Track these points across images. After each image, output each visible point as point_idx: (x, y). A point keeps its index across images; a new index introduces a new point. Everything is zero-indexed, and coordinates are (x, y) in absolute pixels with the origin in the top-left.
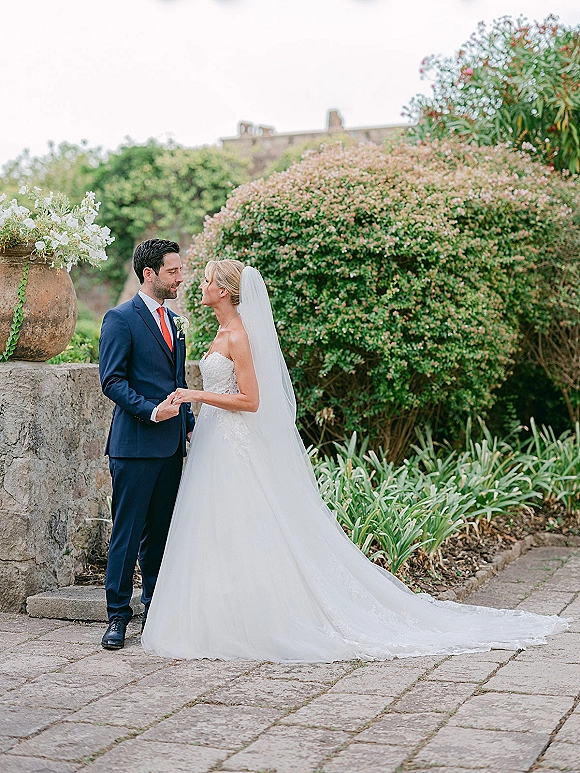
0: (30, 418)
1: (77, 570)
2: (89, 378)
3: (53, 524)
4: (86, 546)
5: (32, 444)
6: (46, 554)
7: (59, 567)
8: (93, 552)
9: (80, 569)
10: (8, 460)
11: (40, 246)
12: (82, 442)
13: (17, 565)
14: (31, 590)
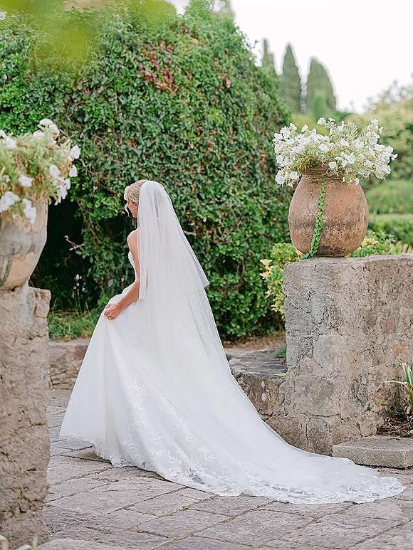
0: (331, 303)
1: (378, 422)
2: (384, 268)
3: (355, 387)
4: (386, 403)
5: (333, 323)
6: (350, 410)
7: (362, 420)
8: (392, 408)
9: (381, 422)
10: (315, 336)
11: (332, 165)
12: (379, 320)
13: (326, 420)
14: (338, 440)
